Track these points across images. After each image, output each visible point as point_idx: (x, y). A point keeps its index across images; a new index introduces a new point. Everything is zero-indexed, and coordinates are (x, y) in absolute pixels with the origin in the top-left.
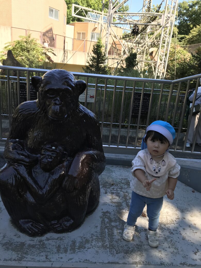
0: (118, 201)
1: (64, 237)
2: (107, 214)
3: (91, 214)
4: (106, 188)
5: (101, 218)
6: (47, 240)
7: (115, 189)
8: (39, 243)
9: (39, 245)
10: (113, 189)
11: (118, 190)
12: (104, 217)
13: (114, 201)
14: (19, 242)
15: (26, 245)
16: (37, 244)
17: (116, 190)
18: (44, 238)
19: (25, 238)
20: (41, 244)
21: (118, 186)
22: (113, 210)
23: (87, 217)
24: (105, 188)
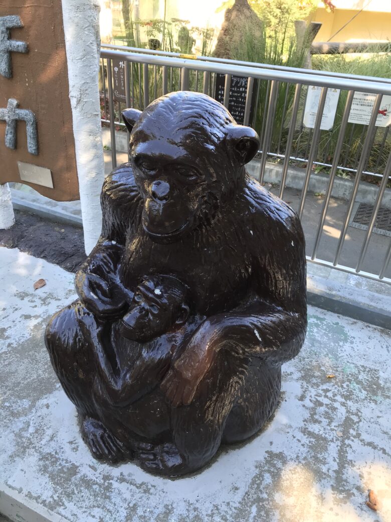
0: (321, 433)
2: (275, 462)
3: (239, 448)
4: (308, 382)
5: (256, 467)
6: (120, 479)
7: (330, 394)
8: (102, 481)
9: (100, 486)
10: (327, 391)
11: (336, 398)
12: (266, 468)
13: (312, 430)
14: (70, 462)
16: (98, 481)
17: (331, 399)
18: (116, 471)
19: (83, 457)
20: (104, 484)
21: (342, 387)
22: (298, 457)
23: (227, 452)
24: (305, 384)
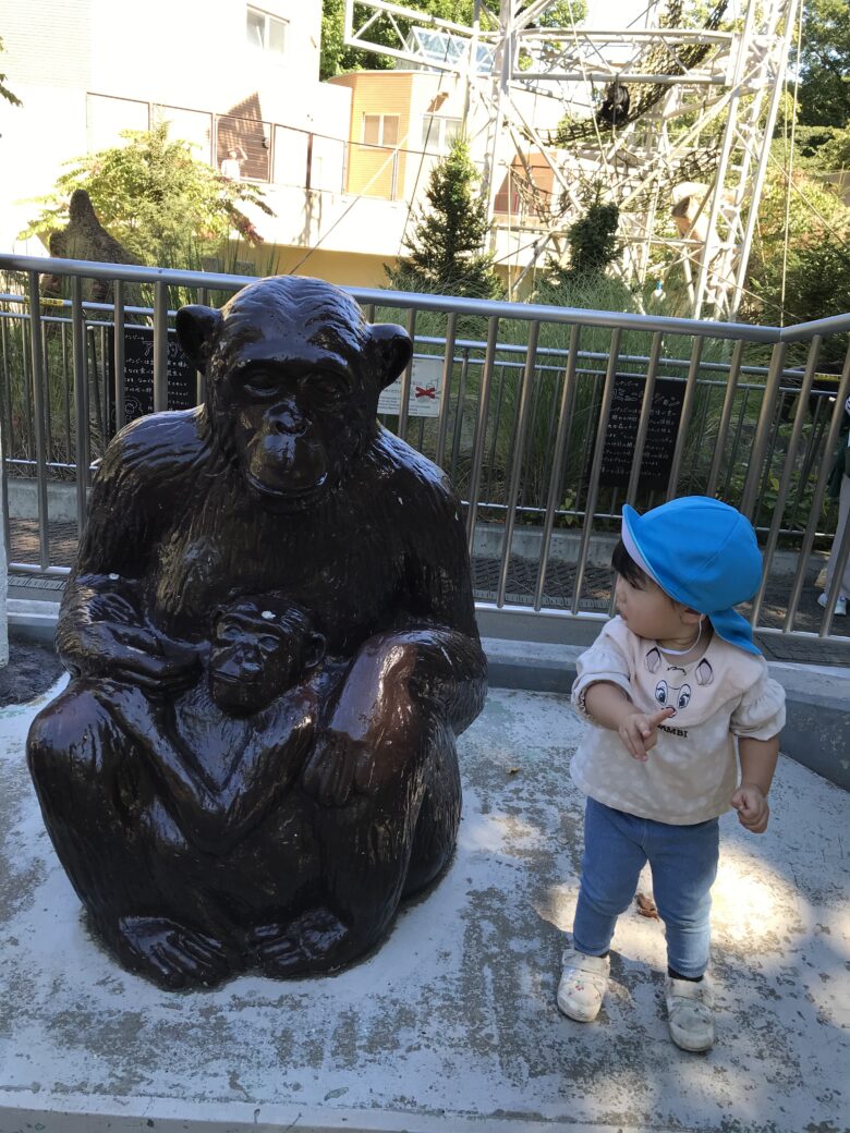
0: (536, 846)
1: (306, 995)
2: (488, 903)
3: (422, 901)
4: (485, 786)
5: (463, 918)
6: (236, 1006)
7: (524, 794)
8: (202, 1020)
9: (201, 1027)
10: (517, 791)
11: (534, 797)
12: (478, 915)
13: (521, 847)
14: (119, 1011)
15: (149, 1027)
16: (195, 1022)
17: (526, 800)
18: (222, 997)
19: (142, 997)
20: (209, 1023)
21: (537, 780)
22: (518, 886)
23: (406, 912)
24: (479, 789)
